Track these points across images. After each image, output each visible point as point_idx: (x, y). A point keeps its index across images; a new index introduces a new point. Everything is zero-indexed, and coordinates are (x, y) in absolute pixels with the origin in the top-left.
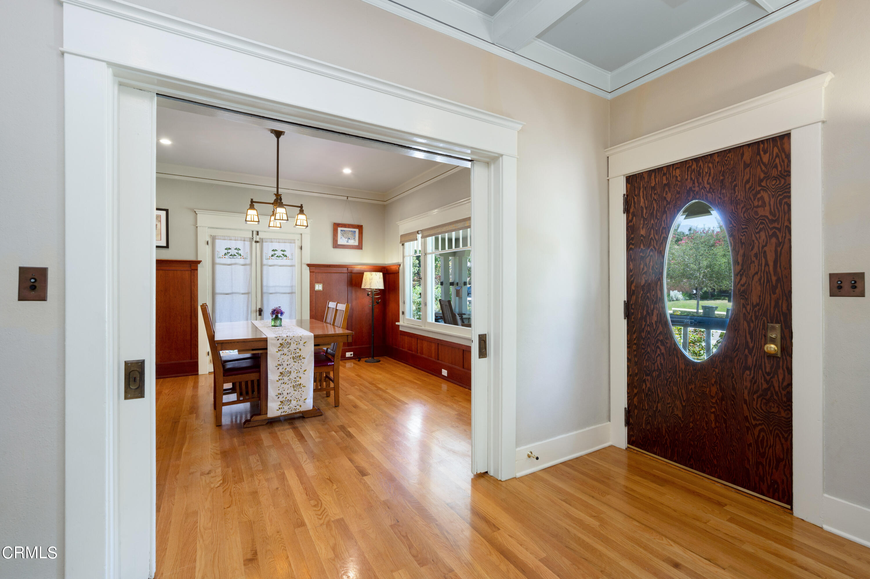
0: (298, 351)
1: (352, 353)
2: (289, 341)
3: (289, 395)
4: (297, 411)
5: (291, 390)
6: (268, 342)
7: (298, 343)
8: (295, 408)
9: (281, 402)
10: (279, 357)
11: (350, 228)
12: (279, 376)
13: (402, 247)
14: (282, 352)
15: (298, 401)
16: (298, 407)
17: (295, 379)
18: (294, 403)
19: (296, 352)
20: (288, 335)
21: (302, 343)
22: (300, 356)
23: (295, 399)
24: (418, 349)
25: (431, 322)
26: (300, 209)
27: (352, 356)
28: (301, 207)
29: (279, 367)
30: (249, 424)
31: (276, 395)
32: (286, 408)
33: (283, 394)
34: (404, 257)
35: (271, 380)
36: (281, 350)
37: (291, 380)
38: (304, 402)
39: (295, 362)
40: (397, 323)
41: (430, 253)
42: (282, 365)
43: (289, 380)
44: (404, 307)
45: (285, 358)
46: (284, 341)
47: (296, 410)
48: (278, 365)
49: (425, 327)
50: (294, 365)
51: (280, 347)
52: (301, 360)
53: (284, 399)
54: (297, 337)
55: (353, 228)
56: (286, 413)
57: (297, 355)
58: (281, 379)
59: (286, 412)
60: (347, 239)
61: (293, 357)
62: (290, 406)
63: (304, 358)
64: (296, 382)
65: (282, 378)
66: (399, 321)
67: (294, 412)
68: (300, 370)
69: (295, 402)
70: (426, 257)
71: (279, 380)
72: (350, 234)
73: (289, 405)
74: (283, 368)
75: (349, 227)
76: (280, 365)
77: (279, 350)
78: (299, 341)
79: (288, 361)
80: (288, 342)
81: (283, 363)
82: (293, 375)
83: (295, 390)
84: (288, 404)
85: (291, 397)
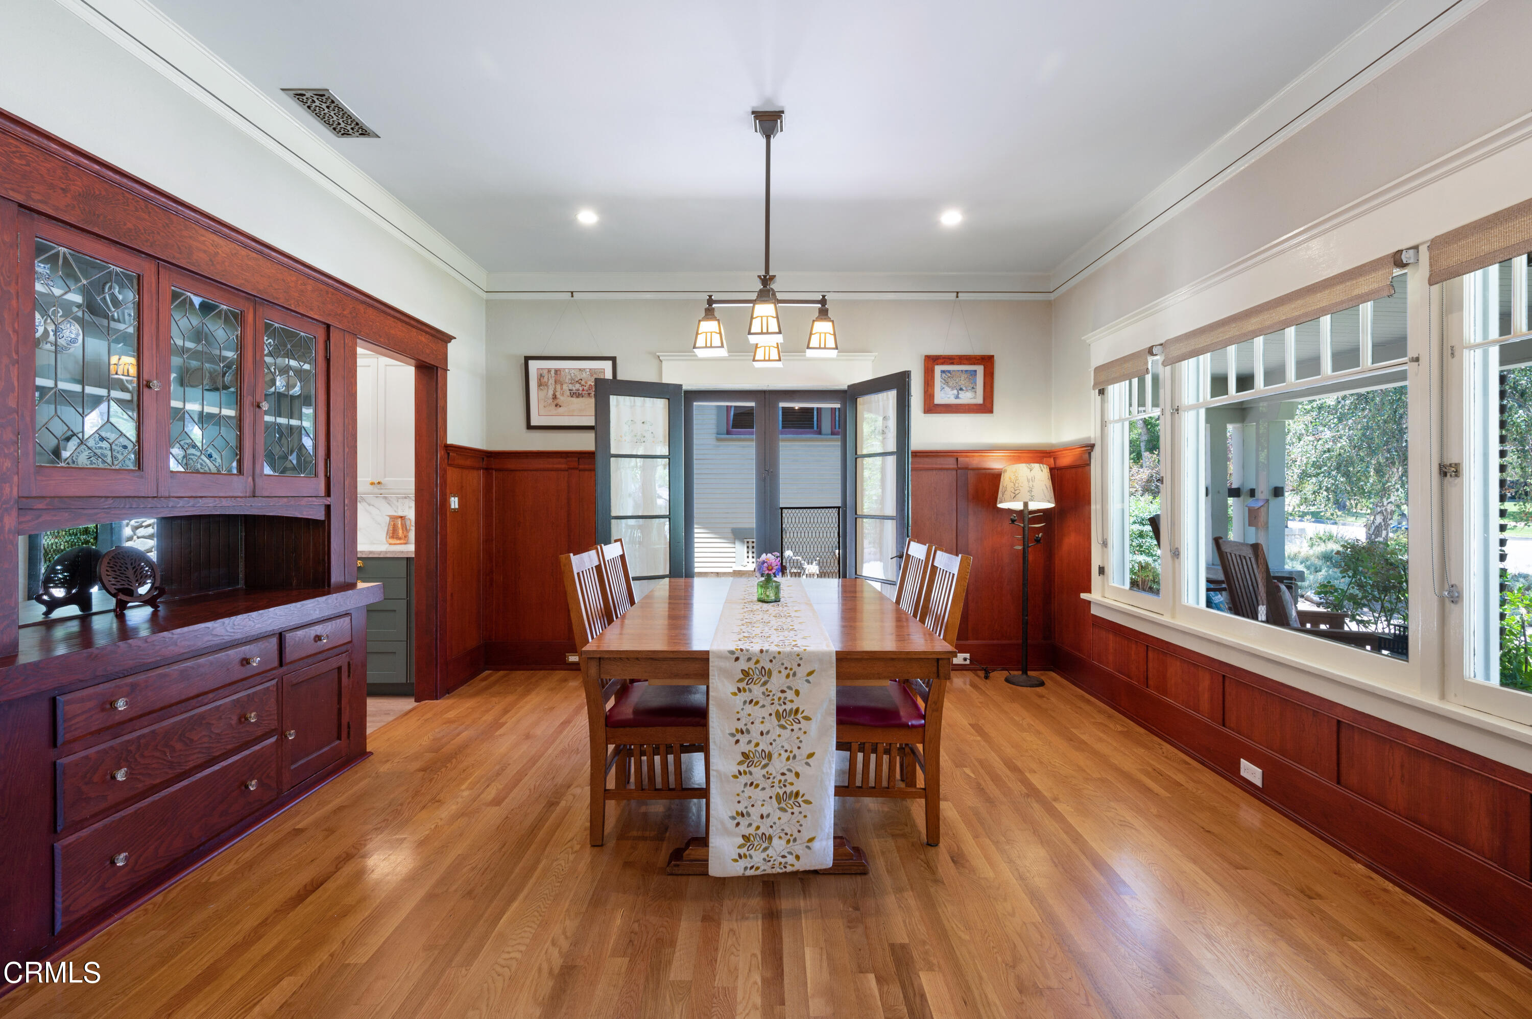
0: (790, 695)
1: (968, 655)
2: (768, 666)
3: (769, 822)
4: (789, 869)
5: (772, 807)
6: (711, 664)
7: (791, 673)
8: (783, 860)
9: (743, 836)
10: (740, 710)
11: (964, 364)
12: (740, 763)
13: (1099, 398)
14: (746, 696)
15: (791, 843)
16: (790, 859)
17: (783, 778)
18: (778, 845)
19: (785, 698)
20: (764, 649)
21: (802, 672)
22: (797, 711)
23: (783, 835)
24: (1150, 675)
25: (1195, 606)
26: (820, 305)
27: (968, 662)
28: (823, 301)
29: (739, 736)
30: (678, 865)
31: (731, 815)
32: (758, 857)
33: (749, 814)
34: (1104, 424)
35: (717, 771)
36: (745, 690)
37: (771, 780)
38: (808, 847)
39: (783, 727)
40: (1083, 596)
41: (1191, 408)
42: (748, 731)
43: (767, 777)
44: (1104, 555)
45: (757, 712)
46: (751, 664)
47: (785, 867)
48: (737, 730)
49: (1173, 617)
50: (779, 736)
51: (741, 680)
52: (800, 723)
53: (751, 830)
54: (790, 654)
55: (971, 364)
56: (758, 872)
57: (788, 707)
58: (745, 773)
59: (758, 868)
60: (955, 392)
61: (777, 711)
62: (768, 852)
63: (807, 718)
64: (785, 786)
65: (747, 770)
66: (1089, 591)
67: (781, 871)
68: (796, 751)
69: (783, 842)
70: (1180, 418)
71: (740, 773)
72: (962, 378)
73: (766, 849)
74: (750, 742)
75: (960, 363)
76: (742, 732)
77: (739, 690)
78: (795, 668)
79: (762, 722)
80: (763, 667)
81: (749, 726)
82: (777, 765)
83: (783, 810)
84: (764, 845)
85: (771, 827)
